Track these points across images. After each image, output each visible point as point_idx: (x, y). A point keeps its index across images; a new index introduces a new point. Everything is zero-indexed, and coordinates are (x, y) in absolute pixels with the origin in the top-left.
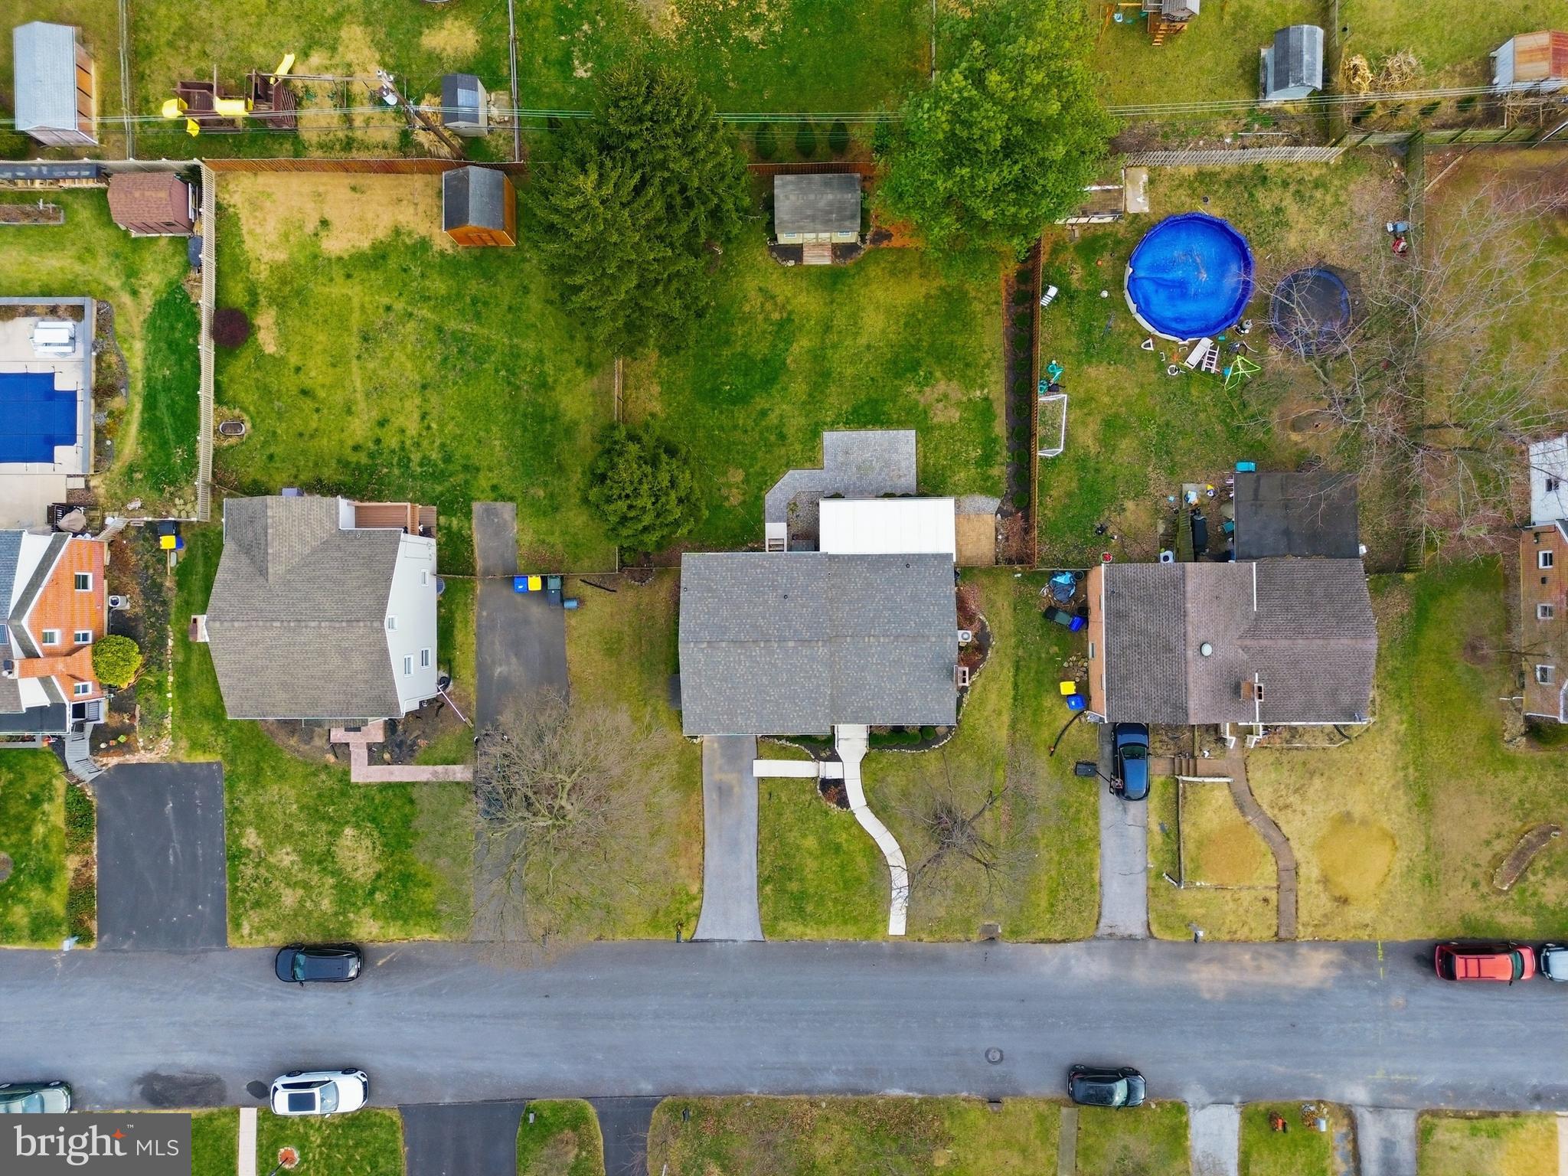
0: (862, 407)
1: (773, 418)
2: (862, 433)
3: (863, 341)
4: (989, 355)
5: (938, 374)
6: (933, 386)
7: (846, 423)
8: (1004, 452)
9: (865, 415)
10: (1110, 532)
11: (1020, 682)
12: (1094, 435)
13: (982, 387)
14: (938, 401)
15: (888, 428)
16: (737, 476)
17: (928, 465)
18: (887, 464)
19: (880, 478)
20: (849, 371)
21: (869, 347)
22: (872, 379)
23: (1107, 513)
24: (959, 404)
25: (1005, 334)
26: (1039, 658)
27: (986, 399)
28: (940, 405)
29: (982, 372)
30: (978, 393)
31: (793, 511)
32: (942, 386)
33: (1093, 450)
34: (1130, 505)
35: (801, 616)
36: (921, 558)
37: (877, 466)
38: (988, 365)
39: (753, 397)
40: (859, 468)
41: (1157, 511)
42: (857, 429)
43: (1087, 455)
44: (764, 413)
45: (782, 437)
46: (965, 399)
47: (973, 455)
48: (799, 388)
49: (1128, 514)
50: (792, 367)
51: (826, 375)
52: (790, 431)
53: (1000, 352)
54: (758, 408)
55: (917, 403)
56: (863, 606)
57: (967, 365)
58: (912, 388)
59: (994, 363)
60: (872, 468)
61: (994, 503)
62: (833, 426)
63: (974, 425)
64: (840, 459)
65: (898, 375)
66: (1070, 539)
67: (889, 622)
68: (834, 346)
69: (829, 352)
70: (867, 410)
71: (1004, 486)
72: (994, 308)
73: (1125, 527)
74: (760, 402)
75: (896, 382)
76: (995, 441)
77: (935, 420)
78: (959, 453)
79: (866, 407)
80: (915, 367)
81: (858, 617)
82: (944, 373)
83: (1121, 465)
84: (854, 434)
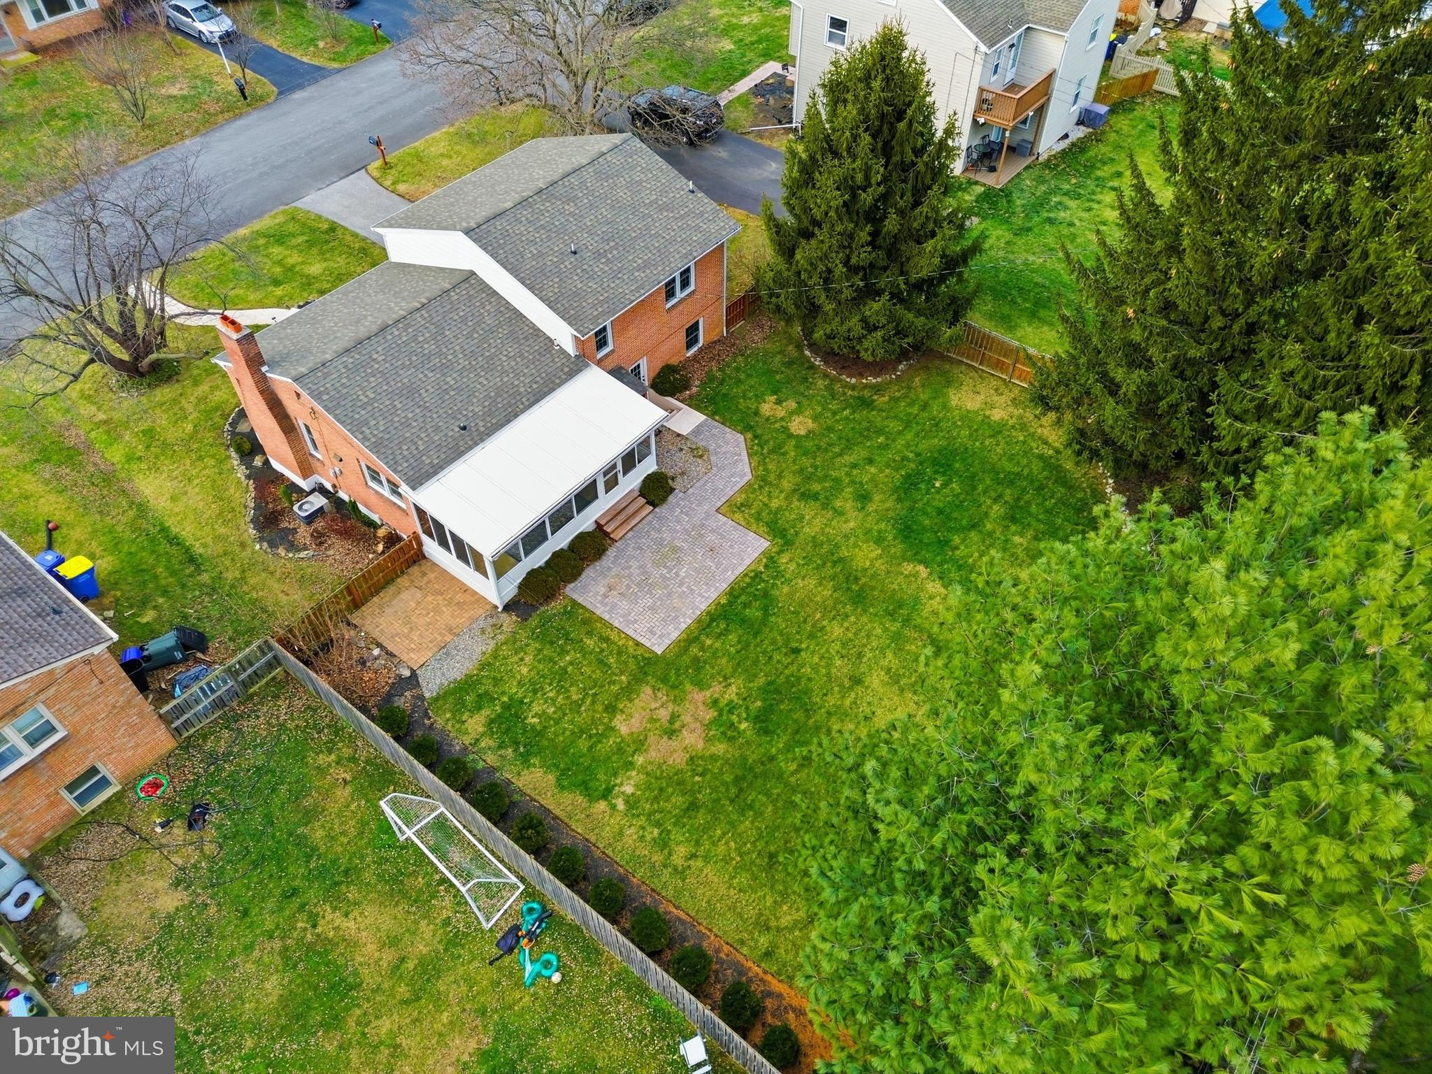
0: (765, 610)
1: (845, 501)
2: (724, 586)
3: (876, 680)
4: (677, 860)
5: (720, 748)
6: (708, 727)
7: (758, 575)
8: (491, 759)
9: (746, 605)
10: (179, 830)
11: (174, 550)
12: (353, 944)
13: (632, 802)
14: (673, 718)
15: (699, 621)
16: (800, 425)
17: (590, 634)
18: (646, 584)
19: (634, 564)
20: (836, 630)
21: (857, 681)
22: (797, 651)
23: (210, 848)
24: (640, 744)
25: (695, 922)
26: (165, 593)
27: (607, 794)
28: (664, 714)
29: (658, 824)
30: (629, 789)
31: (692, 450)
32: (692, 739)
33: (332, 921)
34: (170, 902)
35: (534, 242)
36: (456, 453)
37: (656, 573)
38: (663, 843)
39: (899, 500)
40: (675, 550)
41: (100, 940)
42: (736, 582)
43: (334, 895)
44: (863, 498)
45: (806, 496)
46: (640, 760)
47: (536, 708)
48: (866, 556)
49: (161, 884)
50: (908, 568)
51: (860, 599)
52: (809, 510)
53: (667, 884)
54: (877, 498)
55: (700, 685)
56: (469, 336)
57: (693, 807)
58: (732, 694)
59: (658, 858)
60: (656, 564)
61: (431, 685)
62: (770, 560)
63: (583, 744)
64: (711, 537)
65: (772, 691)
66: (256, 757)
67: (415, 338)
68: (897, 638)
69: (894, 627)
70: (754, 613)
71: (442, 720)
72: (764, 941)
73: (152, 859)
74: (881, 502)
75: (761, 681)
76: (525, 759)
77: (647, 690)
78: (561, 690)
79: (759, 614)
80: (764, 722)
81: (464, 320)
82: (714, 758)
83: (249, 948)
84: (731, 576)
